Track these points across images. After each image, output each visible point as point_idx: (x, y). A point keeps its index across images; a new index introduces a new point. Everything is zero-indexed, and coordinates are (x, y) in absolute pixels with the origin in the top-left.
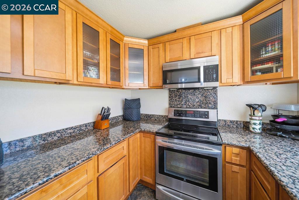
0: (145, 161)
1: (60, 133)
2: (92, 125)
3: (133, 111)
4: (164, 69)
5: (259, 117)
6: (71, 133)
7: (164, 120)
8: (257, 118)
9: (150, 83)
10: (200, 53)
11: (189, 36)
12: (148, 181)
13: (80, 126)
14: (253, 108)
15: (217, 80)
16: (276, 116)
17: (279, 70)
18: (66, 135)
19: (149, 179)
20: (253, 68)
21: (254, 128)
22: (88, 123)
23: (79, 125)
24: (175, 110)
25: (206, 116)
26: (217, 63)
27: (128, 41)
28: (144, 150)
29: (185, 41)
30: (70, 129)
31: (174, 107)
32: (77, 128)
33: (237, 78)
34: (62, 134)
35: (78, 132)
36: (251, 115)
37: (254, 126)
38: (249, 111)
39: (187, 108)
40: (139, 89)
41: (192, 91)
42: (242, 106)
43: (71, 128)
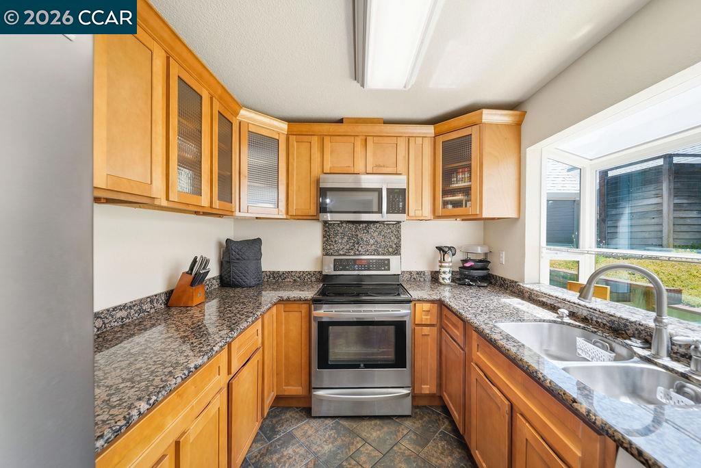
0: (287, 357)
1: (101, 318)
2: (163, 299)
3: (249, 267)
4: (322, 185)
5: (449, 262)
6: (122, 319)
7: (314, 279)
8: (447, 264)
9: (290, 209)
10: (379, 166)
11: (365, 134)
12: (294, 393)
13: (141, 302)
14: (443, 251)
15: (403, 211)
16: (465, 261)
17: (468, 203)
18: (113, 324)
19: (295, 389)
20: (444, 199)
21: (443, 279)
22: (156, 296)
23: (138, 300)
24: (335, 260)
25: (386, 267)
26: (405, 186)
27: (248, 118)
28: (285, 337)
29: (359, 142)
30: (121, 310)
31: (332, 255)
32: (134, 306)
33: (427, 211)
34: (106, 321)
35: (136, 315)
36: (440, 262)
37: (443, 276)
38: (439, 255)
39: (355, 255)
40: (257, 218)
41: (364, 225)
42: (431, 250)
43: (123, 307)
